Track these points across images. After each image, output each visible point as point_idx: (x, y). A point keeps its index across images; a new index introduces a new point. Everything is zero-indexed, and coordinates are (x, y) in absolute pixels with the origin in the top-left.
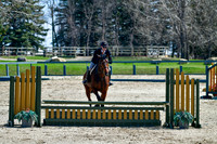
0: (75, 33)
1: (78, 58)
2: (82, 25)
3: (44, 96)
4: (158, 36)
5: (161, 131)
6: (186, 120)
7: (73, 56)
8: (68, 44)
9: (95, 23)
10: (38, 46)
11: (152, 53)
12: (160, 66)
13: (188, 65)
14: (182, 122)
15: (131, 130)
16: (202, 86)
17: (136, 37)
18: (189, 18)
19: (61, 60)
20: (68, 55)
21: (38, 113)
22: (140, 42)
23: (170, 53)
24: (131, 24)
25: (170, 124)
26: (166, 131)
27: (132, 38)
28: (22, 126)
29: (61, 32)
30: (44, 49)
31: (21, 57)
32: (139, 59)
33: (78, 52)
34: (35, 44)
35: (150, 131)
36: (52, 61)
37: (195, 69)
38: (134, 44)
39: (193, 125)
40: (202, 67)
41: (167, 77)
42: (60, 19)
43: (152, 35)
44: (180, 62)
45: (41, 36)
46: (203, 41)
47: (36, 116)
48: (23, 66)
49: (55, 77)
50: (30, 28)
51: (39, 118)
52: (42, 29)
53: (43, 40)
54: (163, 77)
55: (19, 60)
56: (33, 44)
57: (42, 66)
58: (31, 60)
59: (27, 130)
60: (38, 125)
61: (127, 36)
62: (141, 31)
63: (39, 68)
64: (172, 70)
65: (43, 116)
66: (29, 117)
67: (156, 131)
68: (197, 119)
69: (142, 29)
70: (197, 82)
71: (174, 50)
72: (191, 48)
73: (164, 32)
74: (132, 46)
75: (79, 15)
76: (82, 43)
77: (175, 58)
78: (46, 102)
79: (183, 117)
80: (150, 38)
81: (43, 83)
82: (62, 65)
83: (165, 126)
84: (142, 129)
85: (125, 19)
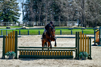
0: (33, 15)
1: (35, 27)
2: (37, 12)
3: (19, 45)
4: (72, 17)
5: (73, 61)
6: (85, 56)
7: (32, 26)
8: (30, 20)
9: (43, 11)
10: (16, 21)
11: (69, 24)
12: (73, 31)
13: (86, 30)
14: (83, 57)
15: (59, 60)
16: (93, 40)
17: (62, 17)
18: (86, 8)
19: (27, 28)
20: (30, 25)
21: (16, 53)
22: (63, 19)
23: (78, 24)
24: (59, 11)
25: (78, 58)
26: (76, 61)
27: (60, 17)
28: (9, 59)
29: (27, 15)
30: (19, 23)
31: (8, 26)
32: (63, 27)
33: (35, 24)
34: (15, 21)
35: (68, 61)
36: (22, 29)
37: (89, 32)
38: (61, 20)
39: (88, 58)
40: (92, 31)
41: (76, 36)
42: (26, 9)
43: (69, 16)
44: (82, 29)
45: (17, 17)
46: (93, 19)
47: (15, 54)
48: (9, 31)
49: (24, 36)
50: (12, 13)
51: (17, 55)
52: (18, 13)
53: (18, 19)
54: (74, 36)
55: (7, 28)
56: (14, 20)
57: (18, 31)
58: (13, 28)
59: (11, 60)
60: (16, 58)
61: (57, 17)
62: (64, 14)
63: (16, 32)
64: (79, 32)
65: (18, 54)
66: (12, 54)
67: (71, 61)
68: (90, 55)
69: (64, 13)
70: (90, 38)
71: (79, 23)
72: (87, 22)
73: (74, 15)
74: (60, 21)
75: (35, 7)
76: (36, 20)
77: (80, 27)
78: (20, 47)
79: (84, 55)
80: (68, 18)
81: (18, 38)
82: (27, 30)
83: (75, 59)
84: (65, 60)
85: (57, 9)
